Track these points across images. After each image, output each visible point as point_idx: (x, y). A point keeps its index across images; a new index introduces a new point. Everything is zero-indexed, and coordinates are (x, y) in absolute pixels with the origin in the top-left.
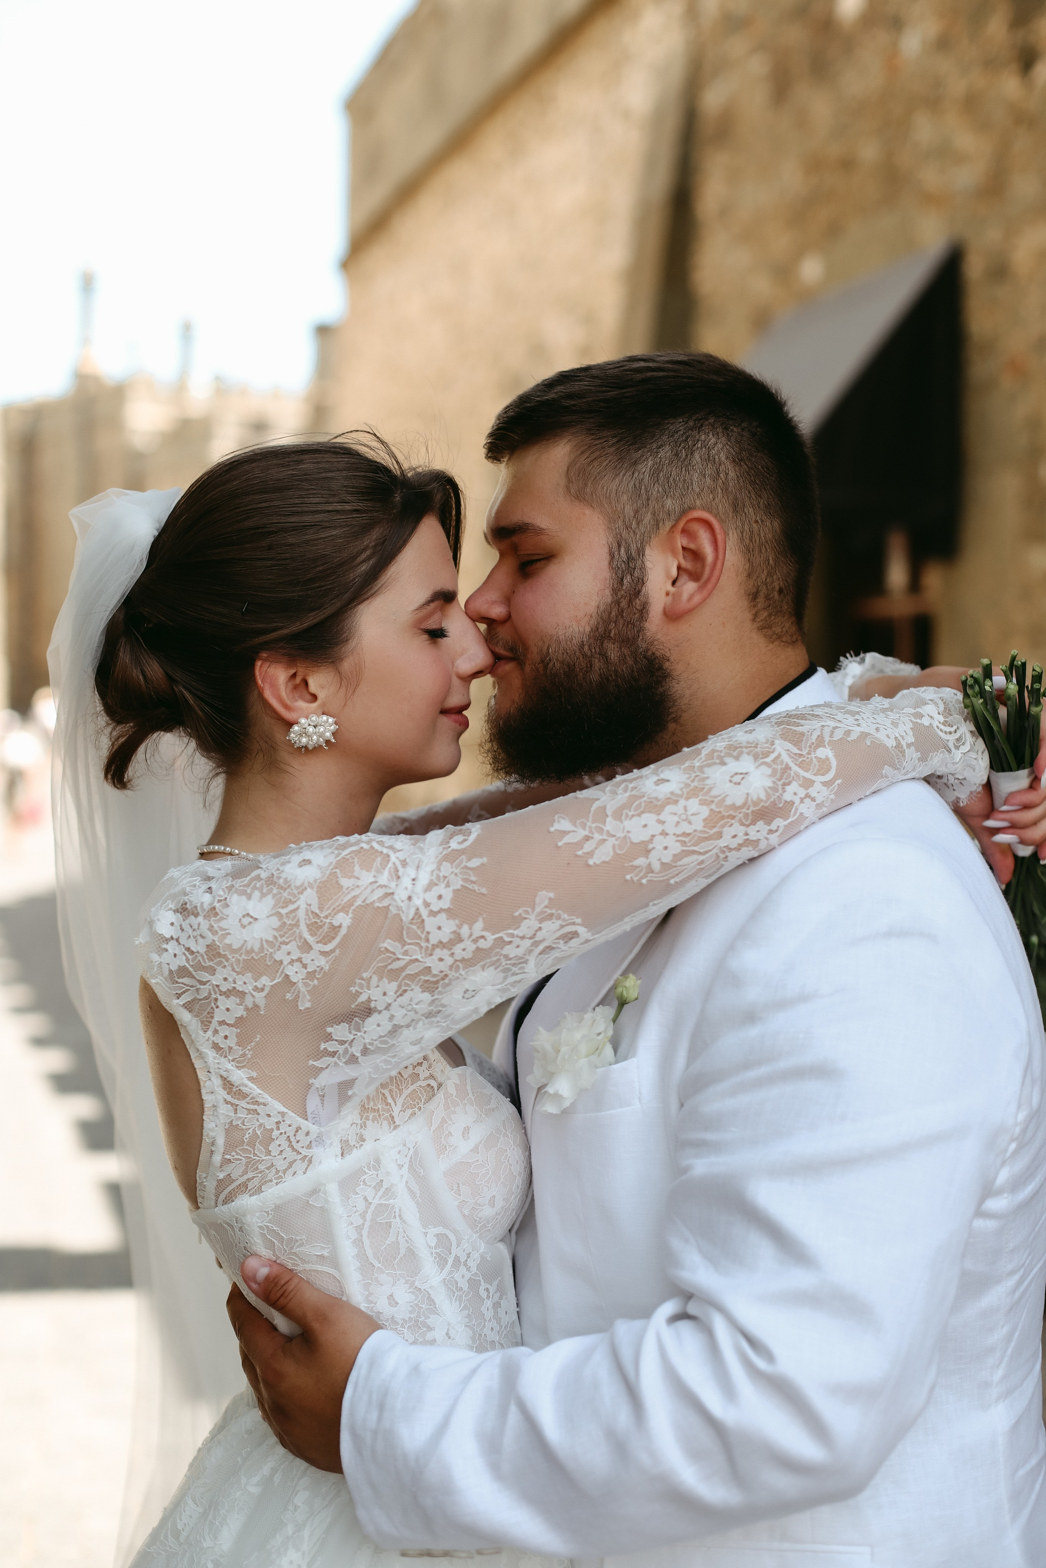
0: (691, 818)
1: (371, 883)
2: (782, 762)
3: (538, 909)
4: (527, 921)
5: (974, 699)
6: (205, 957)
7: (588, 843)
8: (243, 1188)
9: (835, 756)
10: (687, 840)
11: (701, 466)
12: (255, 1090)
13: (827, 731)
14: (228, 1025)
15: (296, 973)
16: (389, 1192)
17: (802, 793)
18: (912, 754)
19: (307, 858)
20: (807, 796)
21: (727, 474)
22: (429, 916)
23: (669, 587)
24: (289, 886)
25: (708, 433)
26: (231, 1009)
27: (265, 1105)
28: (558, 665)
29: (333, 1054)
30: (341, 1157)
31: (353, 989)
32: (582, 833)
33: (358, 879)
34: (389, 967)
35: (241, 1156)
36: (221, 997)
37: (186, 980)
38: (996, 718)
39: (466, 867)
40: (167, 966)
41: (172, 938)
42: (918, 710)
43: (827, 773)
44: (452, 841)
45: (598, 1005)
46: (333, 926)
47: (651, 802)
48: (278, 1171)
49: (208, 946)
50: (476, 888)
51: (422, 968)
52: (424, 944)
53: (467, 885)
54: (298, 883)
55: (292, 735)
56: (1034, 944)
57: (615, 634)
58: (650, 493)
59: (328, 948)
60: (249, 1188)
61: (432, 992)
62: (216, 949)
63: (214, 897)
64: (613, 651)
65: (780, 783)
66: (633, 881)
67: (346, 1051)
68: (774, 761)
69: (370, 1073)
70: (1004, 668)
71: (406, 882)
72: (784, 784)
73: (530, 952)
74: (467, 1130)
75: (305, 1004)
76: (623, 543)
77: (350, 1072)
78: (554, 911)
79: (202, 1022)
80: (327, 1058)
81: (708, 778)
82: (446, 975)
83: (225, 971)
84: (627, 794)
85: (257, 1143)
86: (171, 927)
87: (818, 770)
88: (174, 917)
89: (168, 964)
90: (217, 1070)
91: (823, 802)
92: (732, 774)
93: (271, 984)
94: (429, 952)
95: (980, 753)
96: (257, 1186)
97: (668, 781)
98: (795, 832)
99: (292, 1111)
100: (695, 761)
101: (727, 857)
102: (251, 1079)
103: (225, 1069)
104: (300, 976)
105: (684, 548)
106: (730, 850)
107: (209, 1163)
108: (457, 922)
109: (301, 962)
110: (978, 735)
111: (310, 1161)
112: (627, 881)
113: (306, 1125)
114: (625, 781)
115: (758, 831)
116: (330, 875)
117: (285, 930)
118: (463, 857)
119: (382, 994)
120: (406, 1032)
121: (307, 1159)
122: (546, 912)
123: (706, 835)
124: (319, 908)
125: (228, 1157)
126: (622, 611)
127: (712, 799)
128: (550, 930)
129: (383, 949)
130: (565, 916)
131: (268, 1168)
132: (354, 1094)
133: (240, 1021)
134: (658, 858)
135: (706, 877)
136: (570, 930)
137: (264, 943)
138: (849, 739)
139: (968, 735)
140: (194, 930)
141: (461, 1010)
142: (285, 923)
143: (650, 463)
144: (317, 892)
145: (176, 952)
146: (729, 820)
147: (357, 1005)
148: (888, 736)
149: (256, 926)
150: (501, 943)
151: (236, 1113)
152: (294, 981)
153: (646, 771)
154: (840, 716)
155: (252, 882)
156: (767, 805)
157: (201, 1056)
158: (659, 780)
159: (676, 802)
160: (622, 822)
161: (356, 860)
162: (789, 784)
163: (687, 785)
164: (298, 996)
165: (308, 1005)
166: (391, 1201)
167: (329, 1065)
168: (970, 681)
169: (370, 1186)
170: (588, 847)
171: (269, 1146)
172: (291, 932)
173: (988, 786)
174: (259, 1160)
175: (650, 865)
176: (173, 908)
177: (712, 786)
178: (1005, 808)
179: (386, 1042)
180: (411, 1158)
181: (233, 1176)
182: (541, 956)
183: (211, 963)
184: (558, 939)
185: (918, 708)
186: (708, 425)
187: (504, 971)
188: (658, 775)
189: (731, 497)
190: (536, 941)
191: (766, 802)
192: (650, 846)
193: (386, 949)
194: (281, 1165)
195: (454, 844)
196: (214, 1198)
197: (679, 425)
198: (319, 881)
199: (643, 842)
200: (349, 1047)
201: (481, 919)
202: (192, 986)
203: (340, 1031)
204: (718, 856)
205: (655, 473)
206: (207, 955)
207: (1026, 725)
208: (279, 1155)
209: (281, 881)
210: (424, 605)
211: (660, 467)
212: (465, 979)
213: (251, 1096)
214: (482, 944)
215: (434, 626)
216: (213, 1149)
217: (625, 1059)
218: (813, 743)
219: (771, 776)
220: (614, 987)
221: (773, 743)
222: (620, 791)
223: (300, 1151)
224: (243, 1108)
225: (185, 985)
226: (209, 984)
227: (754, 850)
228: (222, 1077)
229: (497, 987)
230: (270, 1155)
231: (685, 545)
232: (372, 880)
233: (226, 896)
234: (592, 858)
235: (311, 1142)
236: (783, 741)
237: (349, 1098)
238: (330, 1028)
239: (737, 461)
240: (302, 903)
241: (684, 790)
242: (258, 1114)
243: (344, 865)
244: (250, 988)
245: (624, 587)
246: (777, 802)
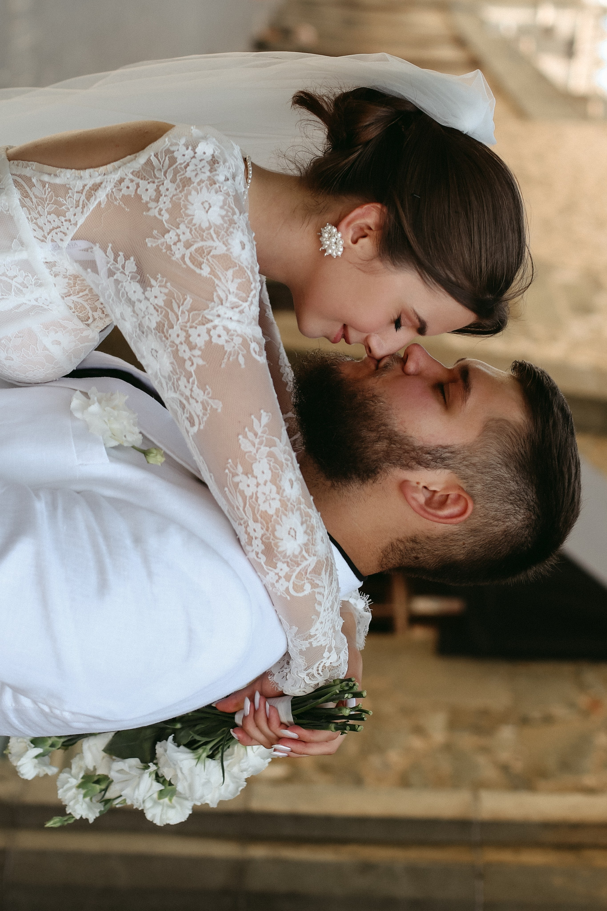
0: (268, 502)
1: (229, 291)
2: (302, 561)
3: (210, 401)
4: (203, 394)
5: (339, 686)
6: (183, 176)
7: (253, 435)
8: (25, 195)
9: (305, 595)
10: (254, 500)
11: (503, 509)
12: (92, 206)
13: (321, 590)
14: (137, 190)
15: (170, 237)
16: (19, 292)
17: (282, 574)
18: (305, 645)
19: (246, 247)
20: (280, 577)
21: (497, 526)
22: (207, 328)
23: (422, 484)
24: (228, 235)
25: (525, 515)
26: (147, 192)
27: (82, 213)
28: (372, 408)
29: (115, 260)
30: (44, 261)
31: (159, 276)
32: (259, 431)
33: (232, 281)
34: (173, 301)
35: (48, 195)
36: (156, 186)
37: (167, 162)
38: (327, 701)
39: (239, 353)
40: (177, 149)
41: (195, 153)
42: (334, 650)
43: (294, 590)
44: (255, 344)
45: (143, 435)
46: (202, 264)
47: (278, 476)
48: (36, 219)
49: (190, 178)
50: (225, 360)
51: (173, 322)
52: (188, 325)
53: (227, 354)
54: (229, 241)
55: (330, 227)
56: (175, 726)
57: (392, 447)
58: (486, 475)
59: (187, 260)
60: (25, 199)
61: (156, 329)
62: (188, 184)
63: (222, 183)
64: (381, 446)
65: (289, 560)
66: (228, 463)
67: (118, 269)
68: (303, 557)
69: (103, 284)
70: (360, 706)
71: (230, 313)
72: (288, 563)
73: (182, 394)
74: (59, 343)
75: (150, 243)
76: (453, 455)
77: (103, 270)
78: (209, 411)
79: (138, 172)
80: (113, 256)
81: (293, 513)
82: (167, 339)
83: (173, 189)
84: (284, 461)
85: (55, 206)
86: (202, 152)
87: (296, 585)
88: (209, 155)
89: (178, 150)
90: (105, 180)
91: (276, 587)
92: (296, 530)
93: (164, 221)
94: (183, 328)
95: (304, 690)
96: (26, 205)
97: (292, 487)
98: (256, 569)
99: (77, 231)
100: (304, 505)
101: (241, 525)
102: (100, 203)
103: (106, 185)
104: (168, 240)
105: (448, 495)
106: (246, 528)
107: (42, 172)
108: (203, 347)
109: (178, 242)
110: (316, 688)
111: (42, 241)
112: (228, 459)
113: (68, 240)
114: (292, 458)
115: (258, 546)
116: (235, 263)
117: (199, 231)
118: (245, 352)
119: (156, 295)
120: (130, 310)
121: (44, 239)
122: (208, 406)
123: (256, 512)
124: (214, 255)
125: (47, 186)
126: (408, 453)
127: (279, 516)
128: (196, 409)
129: (186, 297)
130: (205, 419)
131: (38, 212)
132: (88, 273)
133: (139, 197)
134: (242, 481)
135: (228, 511)
136: (195, 421)
137: (191, 217)
138: (316, 605)
139: (316, 682)
140: (201, 169)
141: (144, 348)
142: (204, 231)
143: (506, 476)
144: (224, 254)
145: (186, 156)
146: (266, 527)
147: (148, 278)
148: (317, 630)
149: (203, 212)
150: (189, 376)
151: (77, 192)
152: (165, 236)
153: (298, 472)
154: (331, 598)
155: (231, 209)
156: (275, 551)
157: (115, 170)
158: (292, 481)
159: (278, 493)
160: (266, 457)
161: (244, 280)
162: (288, 566)
163: (289, 500)
164: (155, 238)
165: (149, 245)
166: (13, 293)
167: (108, 257)
168: (351, 684)
169: (24, 280)
170: (250, 435)
171: (54, 213)
172: (198, 235)
173: (282, 695)
174: (44, 207)
175: (237, 475)
176: (215, 155)
177: (288, 516)
178: (268, 706)
179: (123, 296)
180: (42, 307)
181: (33, 188)
182: (179, 402)
183: (178, 180)
184: (190, 413)
185: (335, 649)
186: (530, 515)
187: (169, 376)
188: (296, 481)
189: (481, 528)
190: (189, 399)
191: (277, 551)
192: (250, 476)
193: (185, 299)
194: (41, 221)
195: (254, 345)
196: (18, 173)
197: (531, 496)
198: (231, 255)
199: (253, 471)
200: (120, 271)
201: (204, 363)
202: (163, 166)
203: (131, 266)
204: (242, 519)
205: (500, 479)
206: (184, 178)
207: (323, 720)
208: (48, 220)
209: (231, 230)
210: (417, 315)
211: (503, 482)
212: (165, 351)
213: (88, 203)
214: (188, 363)
215: (402, 322)
216: (52, 175)
217: (109, 455)
218: (314, 581)
219: (293, 553)
220: (157, 448)
221: (314, 555)
222: (286, 456)
223: (50, 235)
224: (80, 197)
225: (164, 161)
226: (165, 178)
227: (246, 542)
228: (101, 183)
229: (158, 371)
230: (48, 214)
231: (450, 496)
232: (231, 290)
233: (223, 191)
234: (243, 437)
235: (55, 242)
236: (315, 562)
237: (86, 269)
238: (133, 259)
239: (506, 533)
240: (217, 243)
241: (285, 499)
242: (76, 208)
243: (241, 272)
244: (161, 206)
245: (424, 455)
246: (276, 558)
